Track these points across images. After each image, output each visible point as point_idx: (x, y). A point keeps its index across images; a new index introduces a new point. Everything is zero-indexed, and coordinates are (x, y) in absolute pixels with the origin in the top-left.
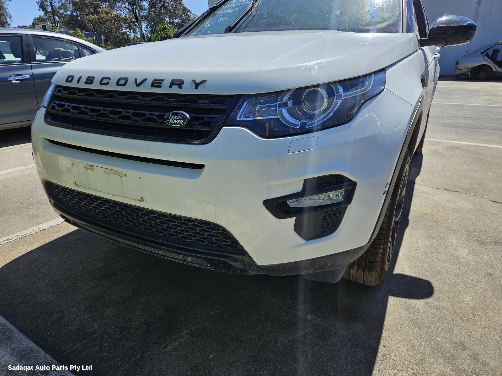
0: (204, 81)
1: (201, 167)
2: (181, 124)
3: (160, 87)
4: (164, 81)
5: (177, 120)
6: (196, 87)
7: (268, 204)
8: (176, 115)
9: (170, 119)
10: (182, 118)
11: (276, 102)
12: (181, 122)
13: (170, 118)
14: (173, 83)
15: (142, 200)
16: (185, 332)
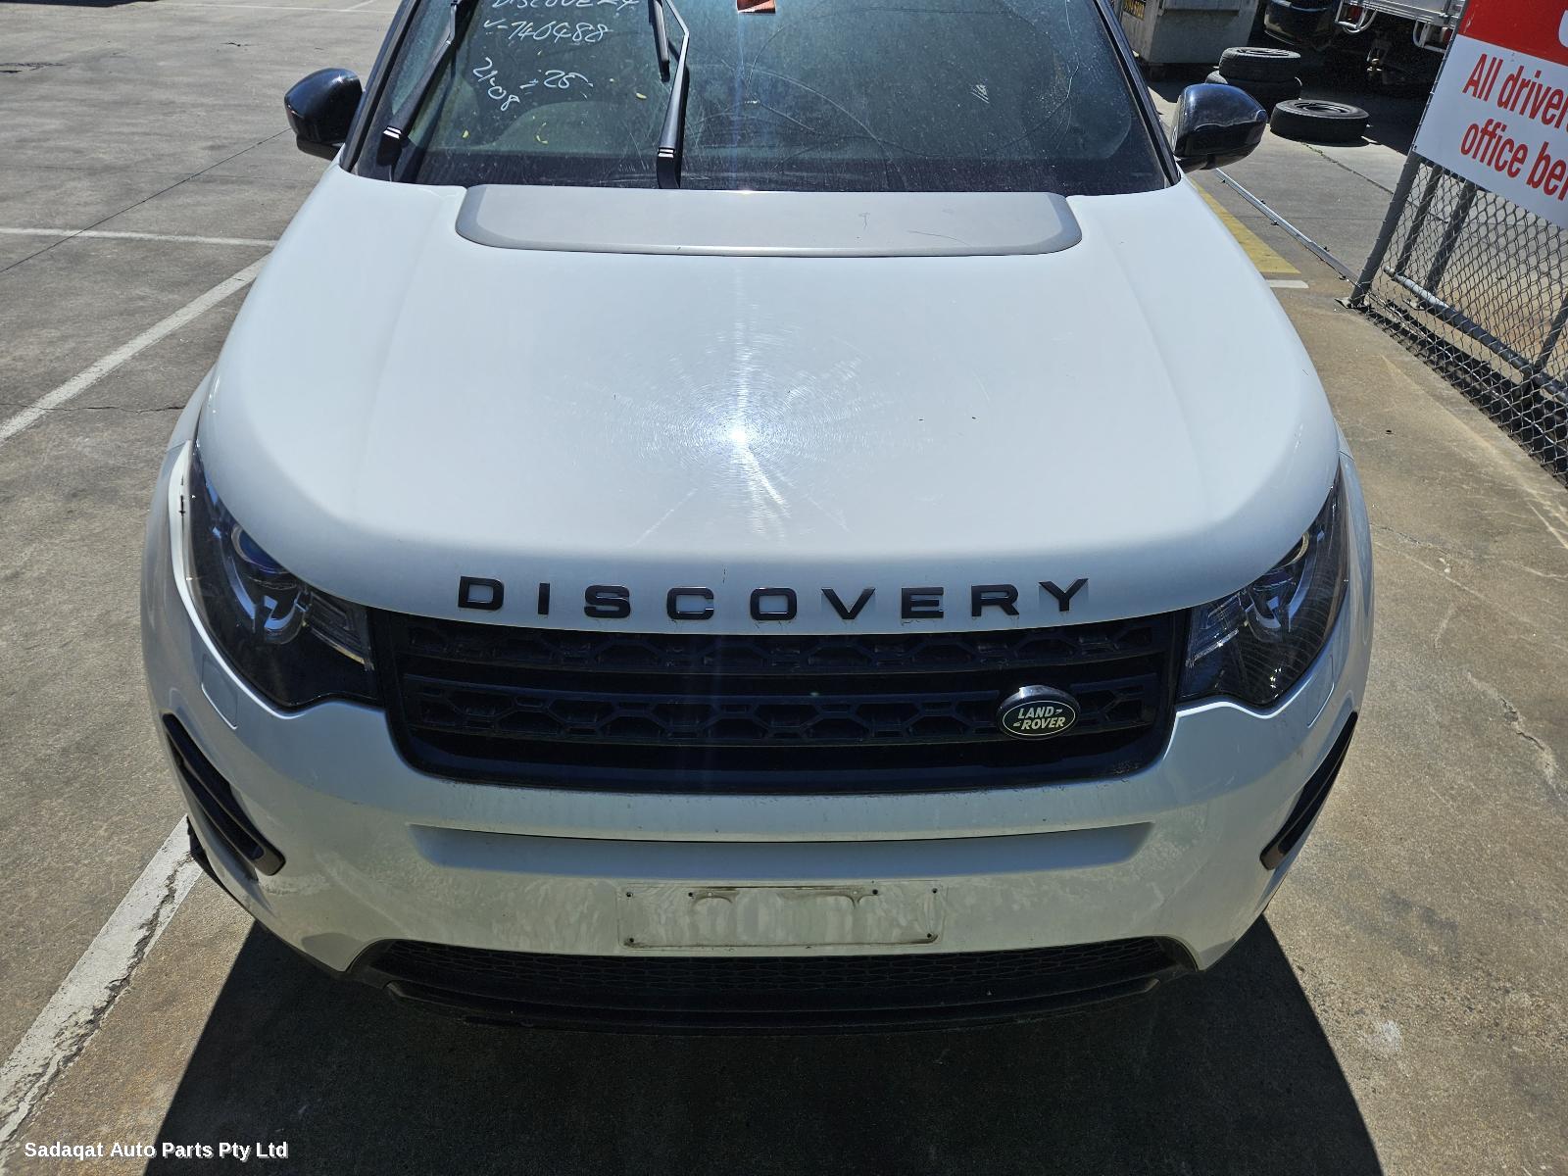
0: (1080, 584)
3: (940, 615)
4: (942, 594)
5: (1046, 719)
6: (1064, 606)
8: (1041, 705)
9: (1022, 720)
10: (1060, 711)
12: (1061, 721)
13: (1020, 717)
14: (981, 598)
15: (927, 940)
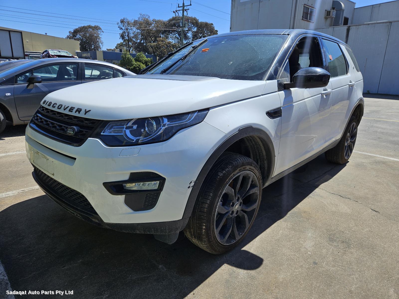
0: (90, 111)
1: (75, 159)
2: (72, 134)
3: (72, 111)
4: (74, 108)
6: (85, 114)
7: (106, 185)
8: (72, 128)
9: (68, 130)
10: (73, 130)
11: (123, 125)
12: (72, 132)
14: (77, 110)
15: (53, 175)
16: (80, 261)
